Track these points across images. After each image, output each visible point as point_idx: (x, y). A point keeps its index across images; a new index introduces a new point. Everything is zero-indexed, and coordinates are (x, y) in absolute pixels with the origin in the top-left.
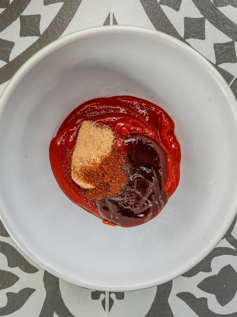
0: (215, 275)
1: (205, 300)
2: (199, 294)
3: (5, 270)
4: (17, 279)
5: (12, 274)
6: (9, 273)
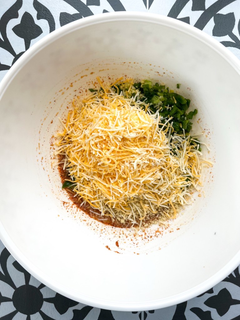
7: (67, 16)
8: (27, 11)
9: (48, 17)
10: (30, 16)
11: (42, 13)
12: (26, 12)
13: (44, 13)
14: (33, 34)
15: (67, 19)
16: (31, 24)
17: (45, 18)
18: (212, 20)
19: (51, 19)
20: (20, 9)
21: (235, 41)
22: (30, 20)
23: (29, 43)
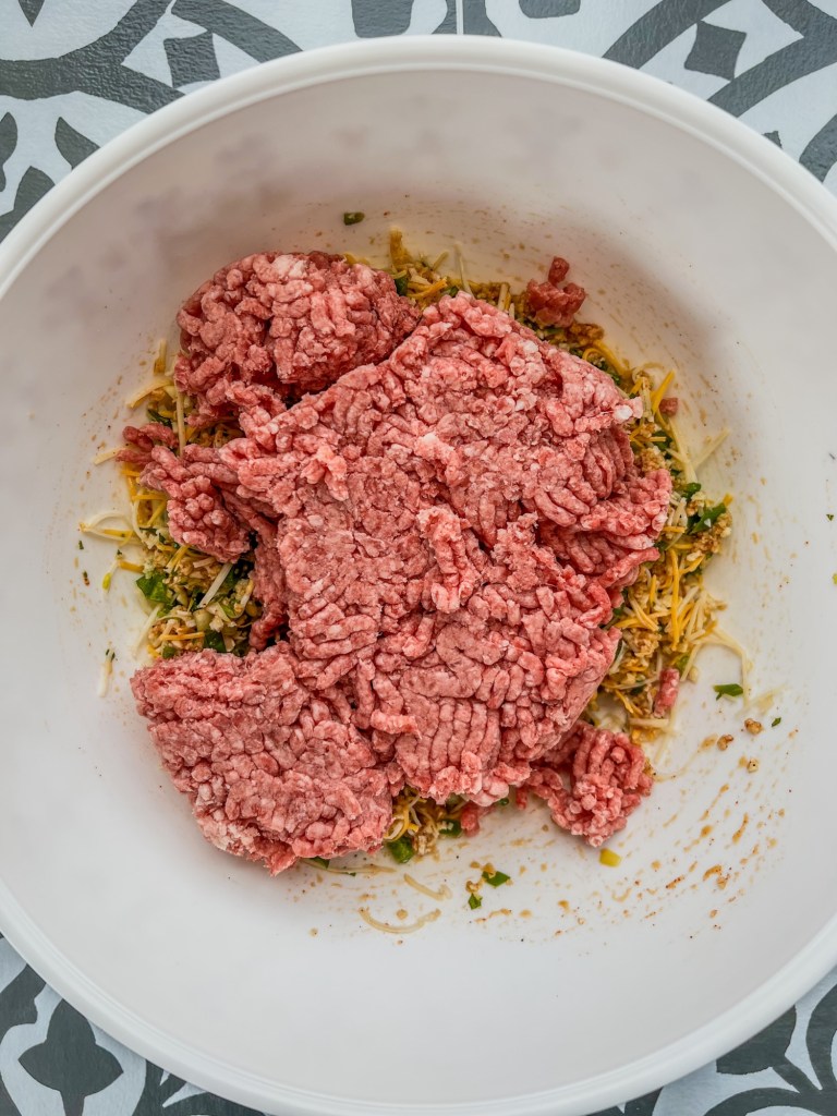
8: (35, 166)
12: (31, 168)
20: (10, 159)
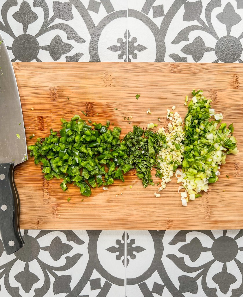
0: (188, 244)
1: (183, 258)
2: (179, 255)
3: (65, 243)
4: (72, 248)
5: (69, 245)
6: (67, 244)
7: (59, 4)
9: (43, 5)
10: (27, 4)
11: (37, 1)
13: (40, 2)
14: (30, 20)
15: (59, 7)
16: (28, 11)
17: (41, 6)
18: (183, 7)
19: (46, 7)
21: (202, 25)
22: (27, 7)
23: (27, 27)
